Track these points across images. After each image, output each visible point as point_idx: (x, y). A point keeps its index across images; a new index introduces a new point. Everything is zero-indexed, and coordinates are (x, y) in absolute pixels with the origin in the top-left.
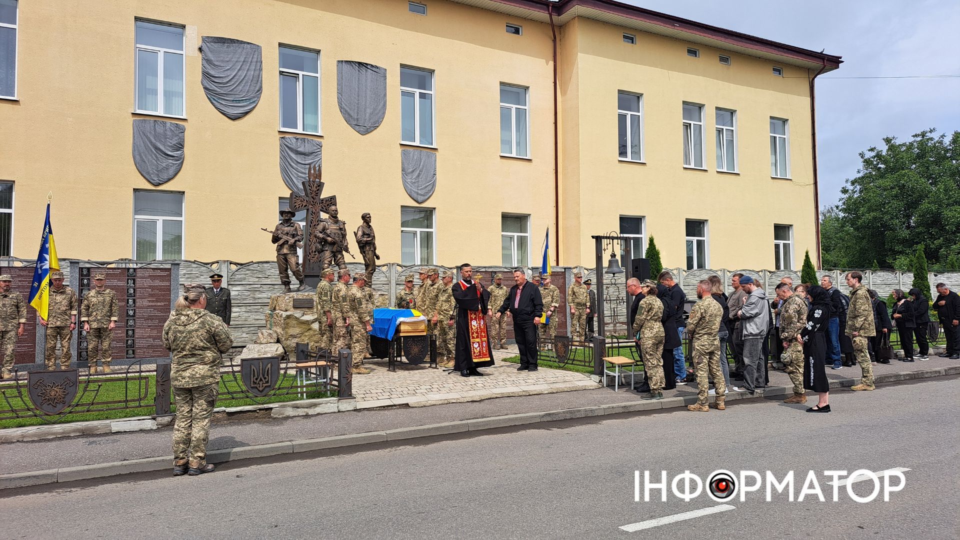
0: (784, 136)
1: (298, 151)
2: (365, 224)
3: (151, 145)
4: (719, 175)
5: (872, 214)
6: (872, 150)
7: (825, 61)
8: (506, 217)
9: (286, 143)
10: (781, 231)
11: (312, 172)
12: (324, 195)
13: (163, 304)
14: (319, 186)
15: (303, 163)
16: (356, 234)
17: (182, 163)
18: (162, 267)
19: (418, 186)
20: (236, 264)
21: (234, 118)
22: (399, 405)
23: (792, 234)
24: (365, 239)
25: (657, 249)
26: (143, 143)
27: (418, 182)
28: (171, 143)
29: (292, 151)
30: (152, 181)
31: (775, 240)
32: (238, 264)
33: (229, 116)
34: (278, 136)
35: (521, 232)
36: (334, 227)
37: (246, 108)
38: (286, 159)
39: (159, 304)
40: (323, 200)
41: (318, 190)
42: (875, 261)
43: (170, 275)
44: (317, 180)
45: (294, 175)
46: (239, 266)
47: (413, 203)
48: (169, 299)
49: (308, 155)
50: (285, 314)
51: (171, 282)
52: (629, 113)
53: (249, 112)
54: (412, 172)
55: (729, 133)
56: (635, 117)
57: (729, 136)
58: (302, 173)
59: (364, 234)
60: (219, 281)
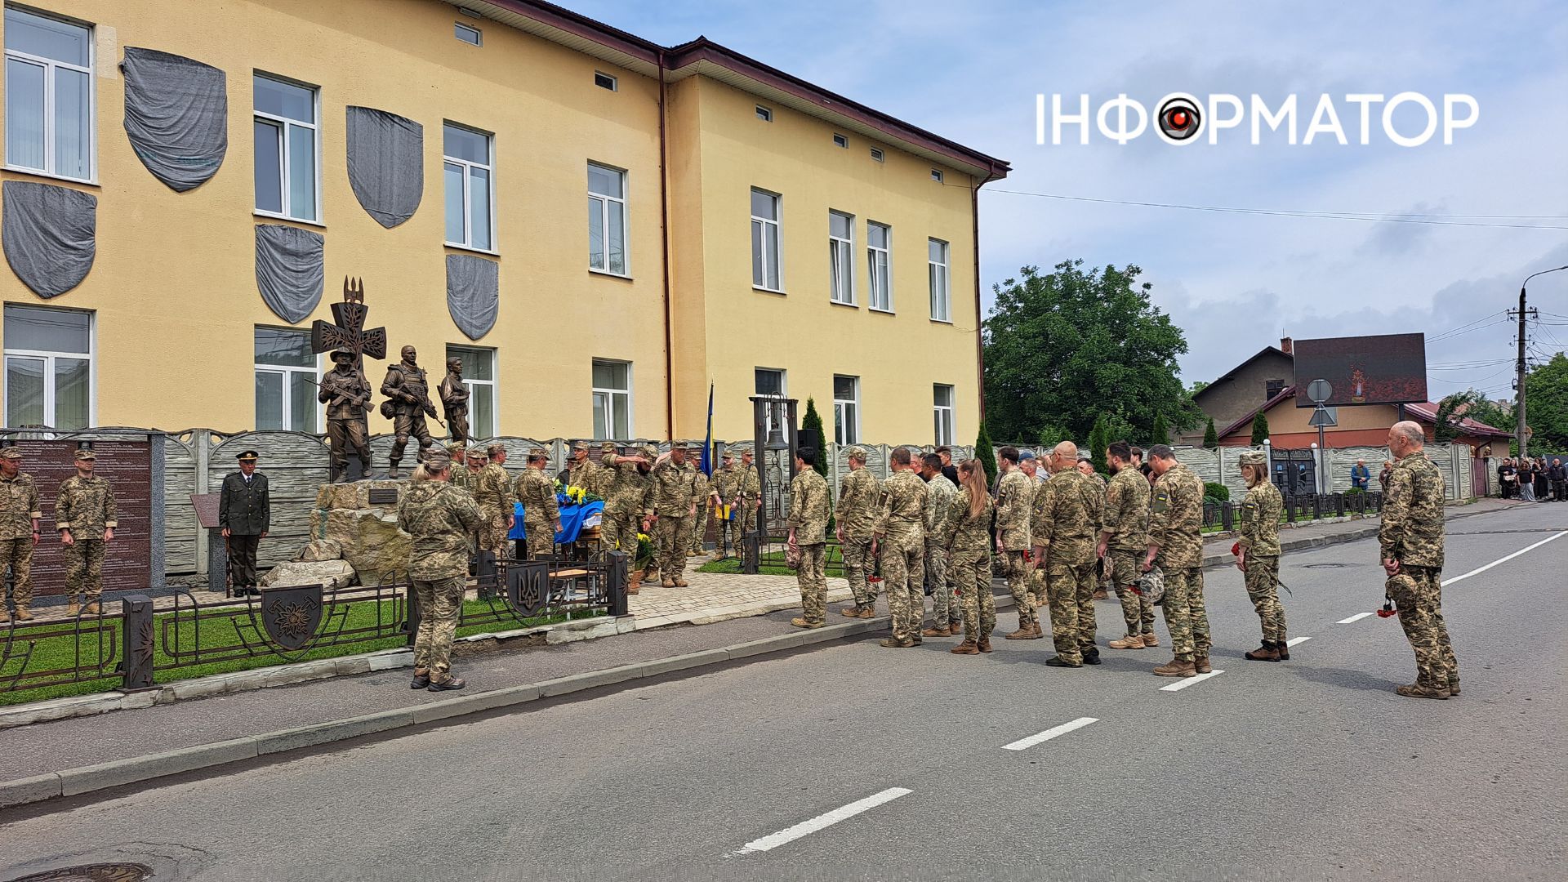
0: (943, 265)
1: (286, 249)
2: (452, 374)
3: (38, 227)
4: (872, 314)
5: (1012, 370)
6: (1010, 282)
7: (993, 167)
8: (599, 364)
9: (267, 235)
10: (941, 392)
11: (350, 288)
12: (368, 325)
13: (137, 501)
14: (359, 312)
15: (295, 269)
16: (441, 389)
17: (92, 261)
18: (98, 439)
19: (471, 314)
20: (220, 435)
21: (180, 189)
22: (680, 623)
23: (953, 394)
24: (457, 398)
25: (818, 416)
26: (23, 222)
27: (471, 306)
28: (73, 226)
29: (275, 249)
30: (37, 290)
31: (935, 404)
32: (225, 435)
33: (172, 185)
34: (253, 223)
35: (614, 388)
36: (413, 378)
37: (201, 174)
38: (268, 263)
39: (131, 501)
40: (366, 334)
41: (358, 318)
42: (1020, 433)
43: (149, 453)
44: (357, 302)
45: (280, 287)
46: (226, 439)
47: (464, 340)
48: (149, 493)
49: (302, 257)
50: (359, 514)
51: (150, 464)
52: (765, 220)
53: (206, 180)
54: (463, 291)
55: (882, 256)
56: (772, 227)
57: (882, 261)
58: (293, 286)
59: (454, 390)
60: (252, 462)
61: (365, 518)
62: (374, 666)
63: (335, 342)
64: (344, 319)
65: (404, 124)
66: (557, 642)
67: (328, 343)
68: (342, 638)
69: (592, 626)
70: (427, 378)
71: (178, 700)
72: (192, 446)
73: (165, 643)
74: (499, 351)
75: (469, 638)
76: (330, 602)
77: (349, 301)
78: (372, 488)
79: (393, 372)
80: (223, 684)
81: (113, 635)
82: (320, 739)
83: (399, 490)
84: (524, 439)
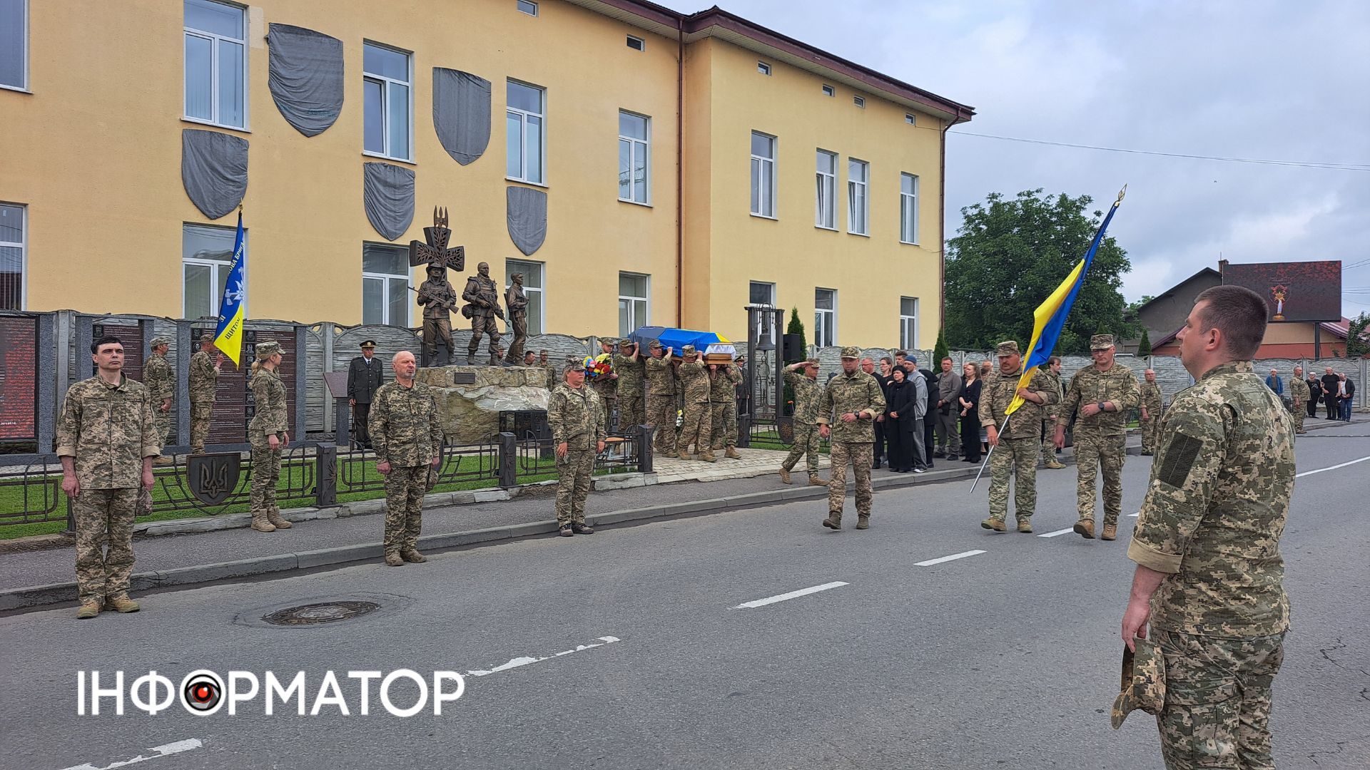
0: (913, 195)
1: (386, 182)
2: (516, 285)
3: (207, 165)
4: (850, 237)
6: (976, 206)
7: (959, 112)
8: (624, 277)
9: (373, 171)
10: (908, 304)
12: (451, 245)
14: (445, 234)
15: (393, 197)
16: (507, 297)
17: (245, 190)
19: (526, 234)
20: (341, 327)
21: (308, 134)
22: (690, 480)
23: (918, 305)
24: (520, 303)
25: (801, 323)
26: (196, 161)
27: (526, 228)
28: (232, 164)
29: (379, 182)
30: (207, 213)
31: (902, 314)
32: (345, 327)
33: (304, 132)
34: (362, 161)
35: (636, 296)
36: (486, 287)
37: (323, 123)
38: (373, 192)
40: (449, 252)
41: (444, 239)
43: (295, 341)
44: (444, 226)
45: (383, 213)
46: (346, 330)
47: (521, 256)
48: (295, 370)
49: (398, 188)
50: (447, 391)
51: (296, 349)
52: (762, 158)
53: (328, 127)
54: (519, 216)
55: (860, 188)
56: (768, 163)
57: (860, 192)
58: (391, 211)
59: (517, 297)
60: (371, 348)
61: (452, 394)
62: (478, 500)
63: (427, 257)
64: (434, 240)
65: (476, 81)
66: (602, 489)
67: (421, 258)
68: (456, 478)
69: (627, 479)
70: (497, 288)
71: (352, 515)
72: (321, 335)
73: (343, 476)
74: (547, 265)
75: (541, 483)
76: (449, 453)
77: (437, 226)
78: (457, 371)
79: (472, 283)
80: (380, 506)
81: (311, 468)
82: (452, 543)
83: (476, 374)
84: (566, 336)
